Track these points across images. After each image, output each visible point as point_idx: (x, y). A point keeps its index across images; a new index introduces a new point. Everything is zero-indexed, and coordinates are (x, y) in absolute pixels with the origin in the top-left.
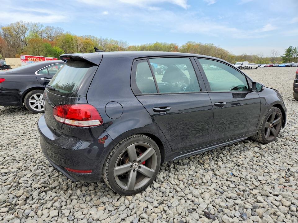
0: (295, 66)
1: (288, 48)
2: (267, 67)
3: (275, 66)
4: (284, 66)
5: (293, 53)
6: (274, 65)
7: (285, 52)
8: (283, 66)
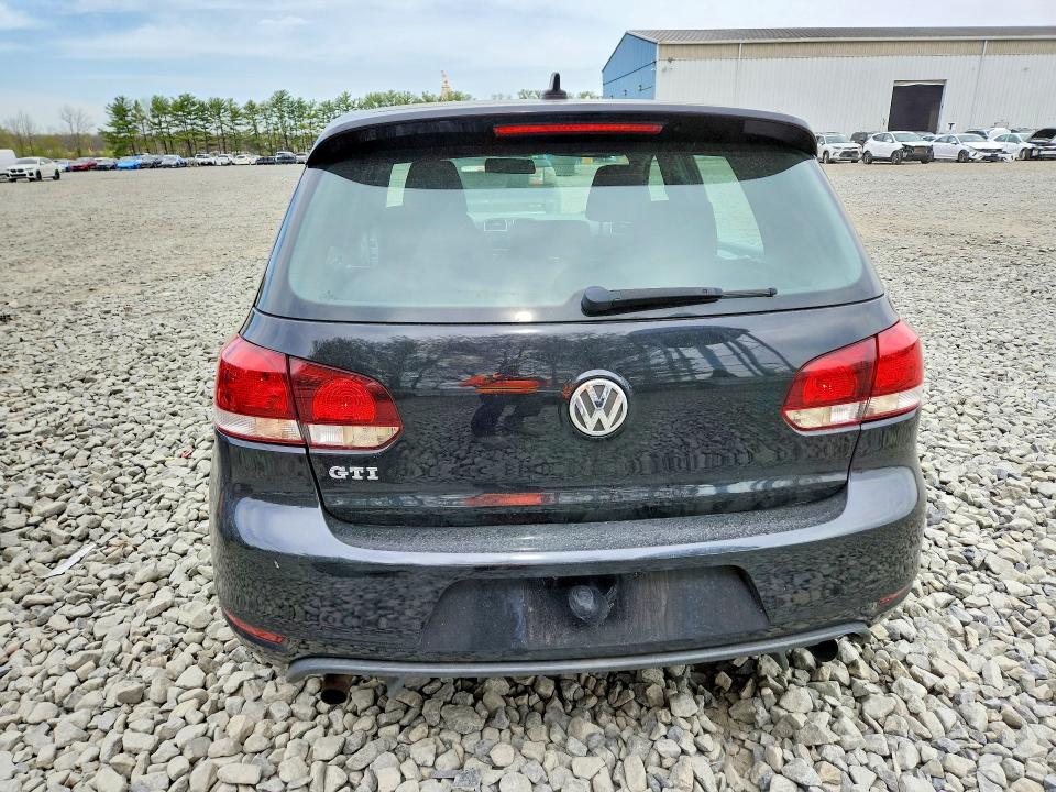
0: (169, 166)
1: (113, 102)
2: (77, 169)
3: (103, 168)
4: (135, 167)
5: (135, 121)
6: (99, 164)
7: (108, 116)
8: (132, 164)
